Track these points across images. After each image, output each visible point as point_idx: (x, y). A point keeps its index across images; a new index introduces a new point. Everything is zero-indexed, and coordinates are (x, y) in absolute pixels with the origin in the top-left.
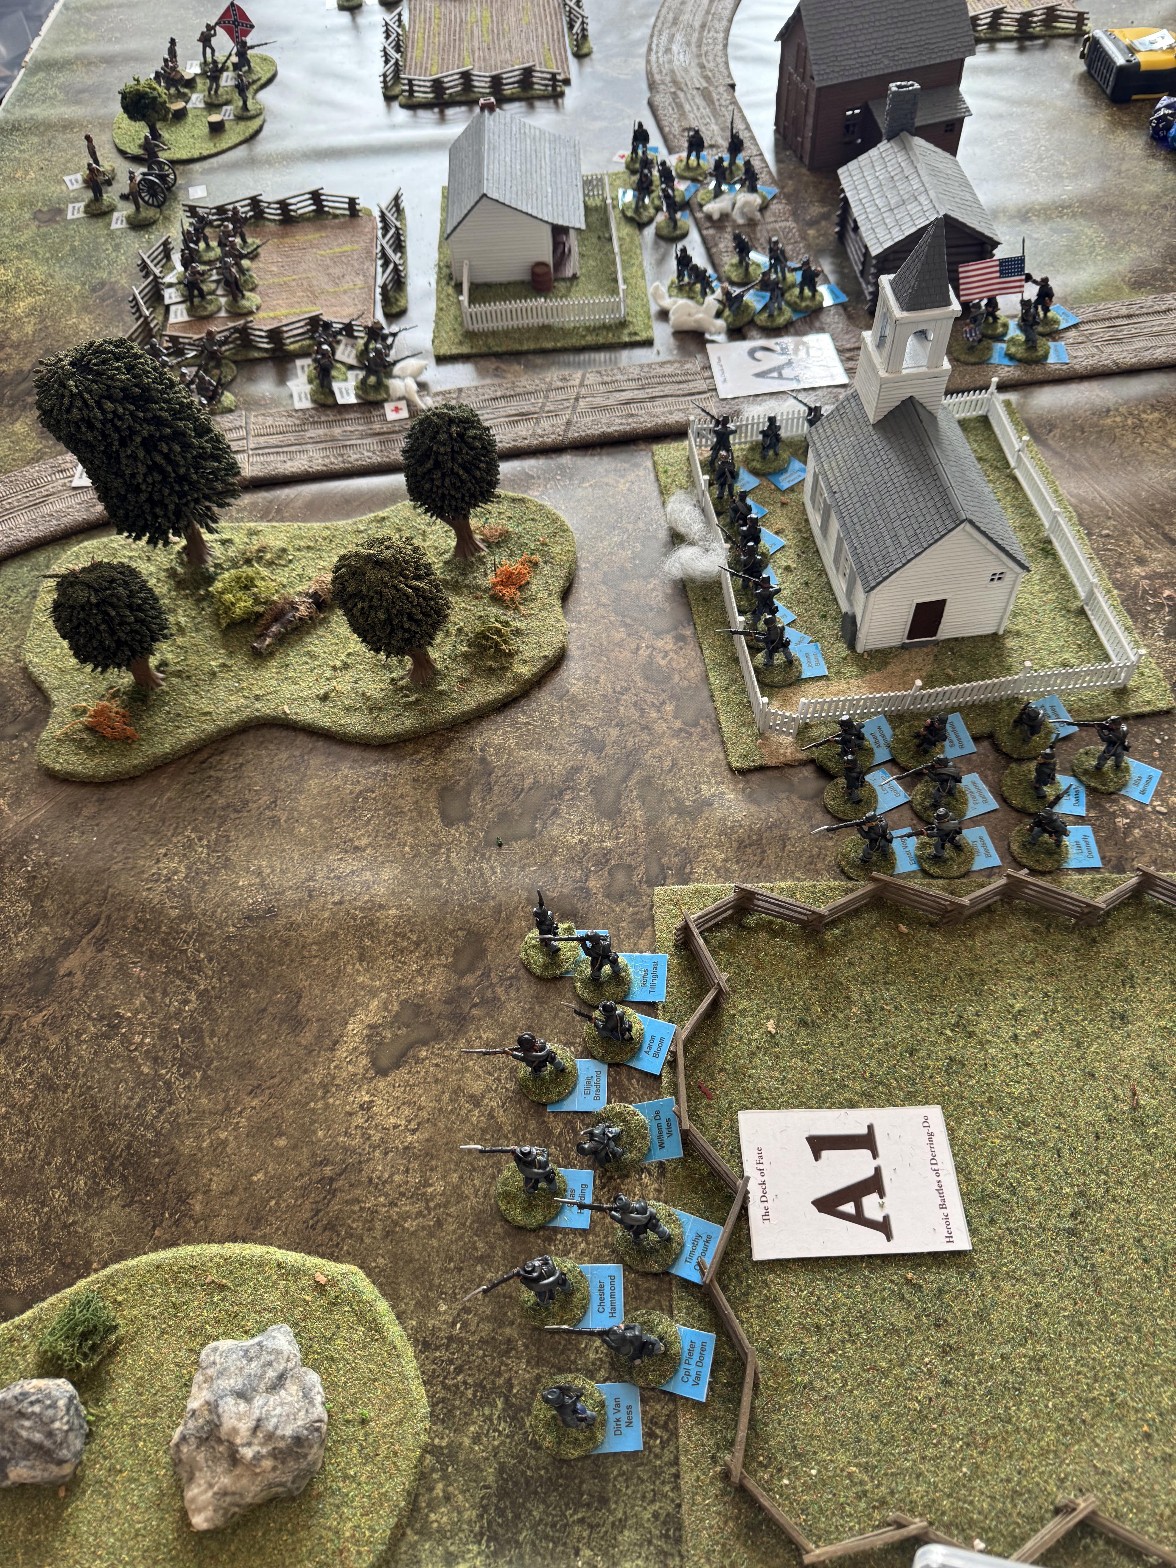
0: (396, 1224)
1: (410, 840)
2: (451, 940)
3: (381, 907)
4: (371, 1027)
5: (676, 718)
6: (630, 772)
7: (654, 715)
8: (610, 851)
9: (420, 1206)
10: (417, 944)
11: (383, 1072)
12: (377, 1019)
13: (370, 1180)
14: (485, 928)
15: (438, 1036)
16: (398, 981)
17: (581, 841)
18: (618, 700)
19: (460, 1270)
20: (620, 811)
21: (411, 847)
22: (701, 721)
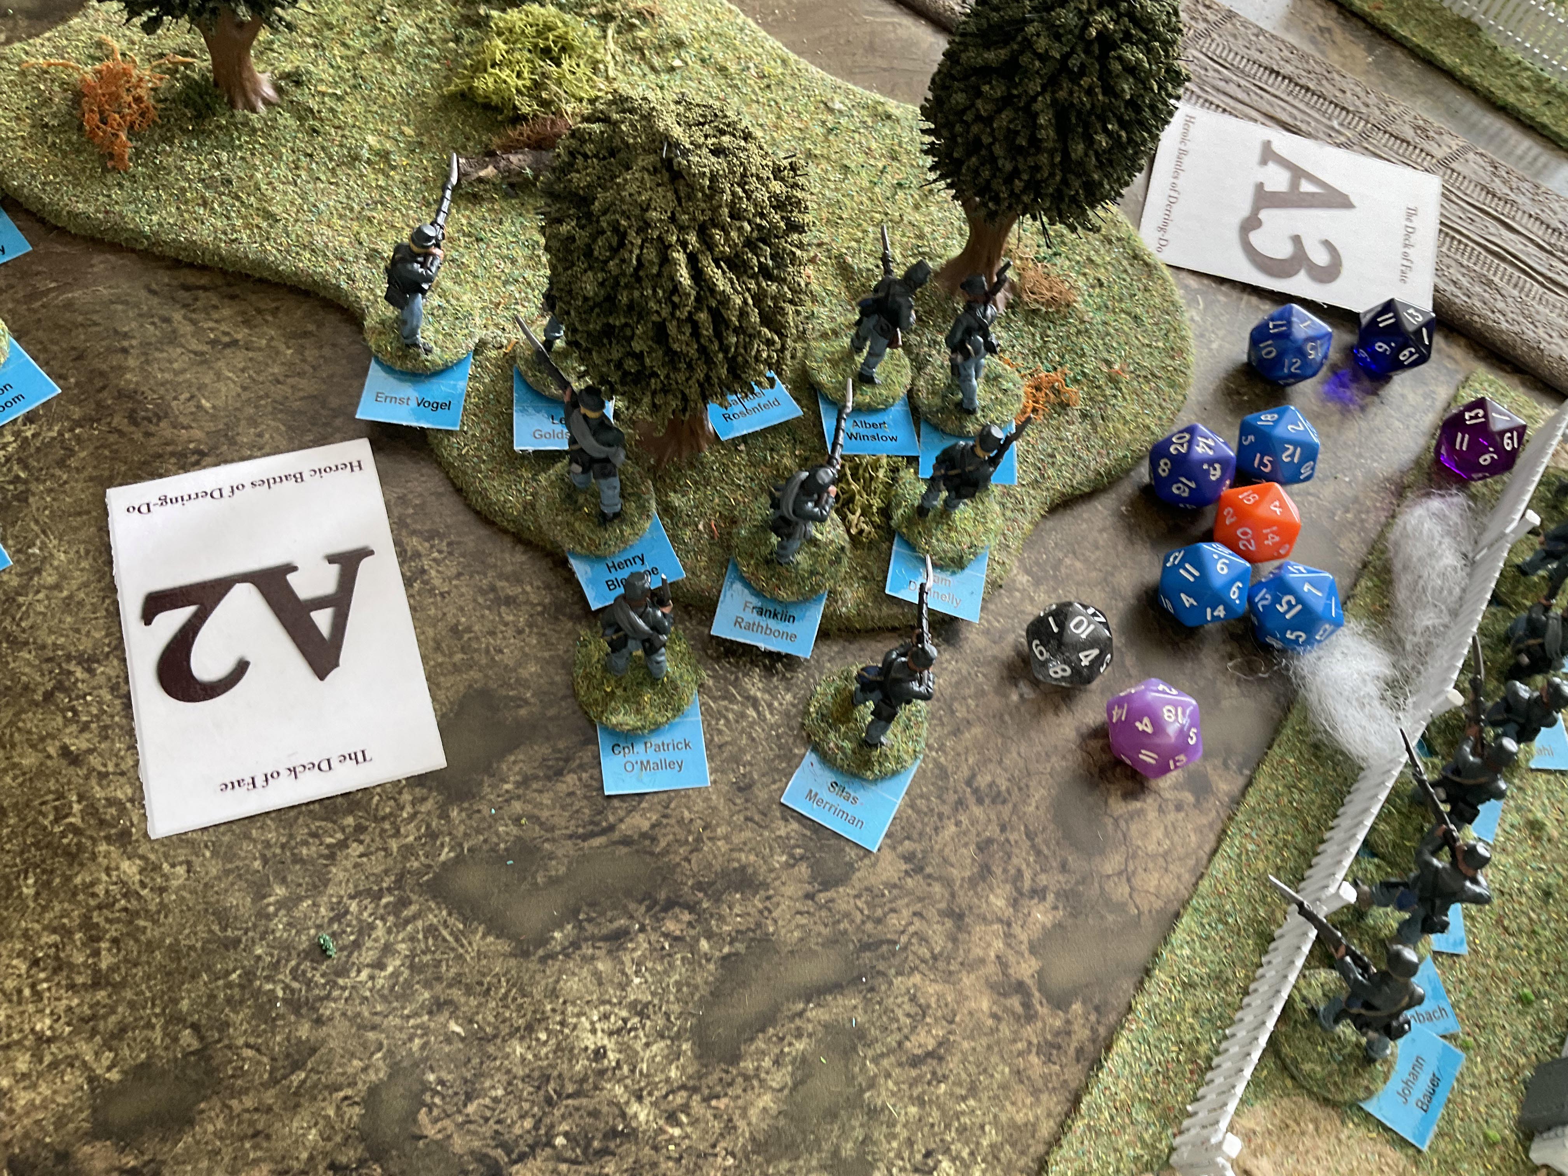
5: (1033, 949)
6: (836, 988)
7: (998, 901)
8: (631, 1135)
10: (97, 979)
14: (239, 1072)
17: (600, 1054)
18: (960, 803)
20: (735, 1058)
22: (1077, 1007)
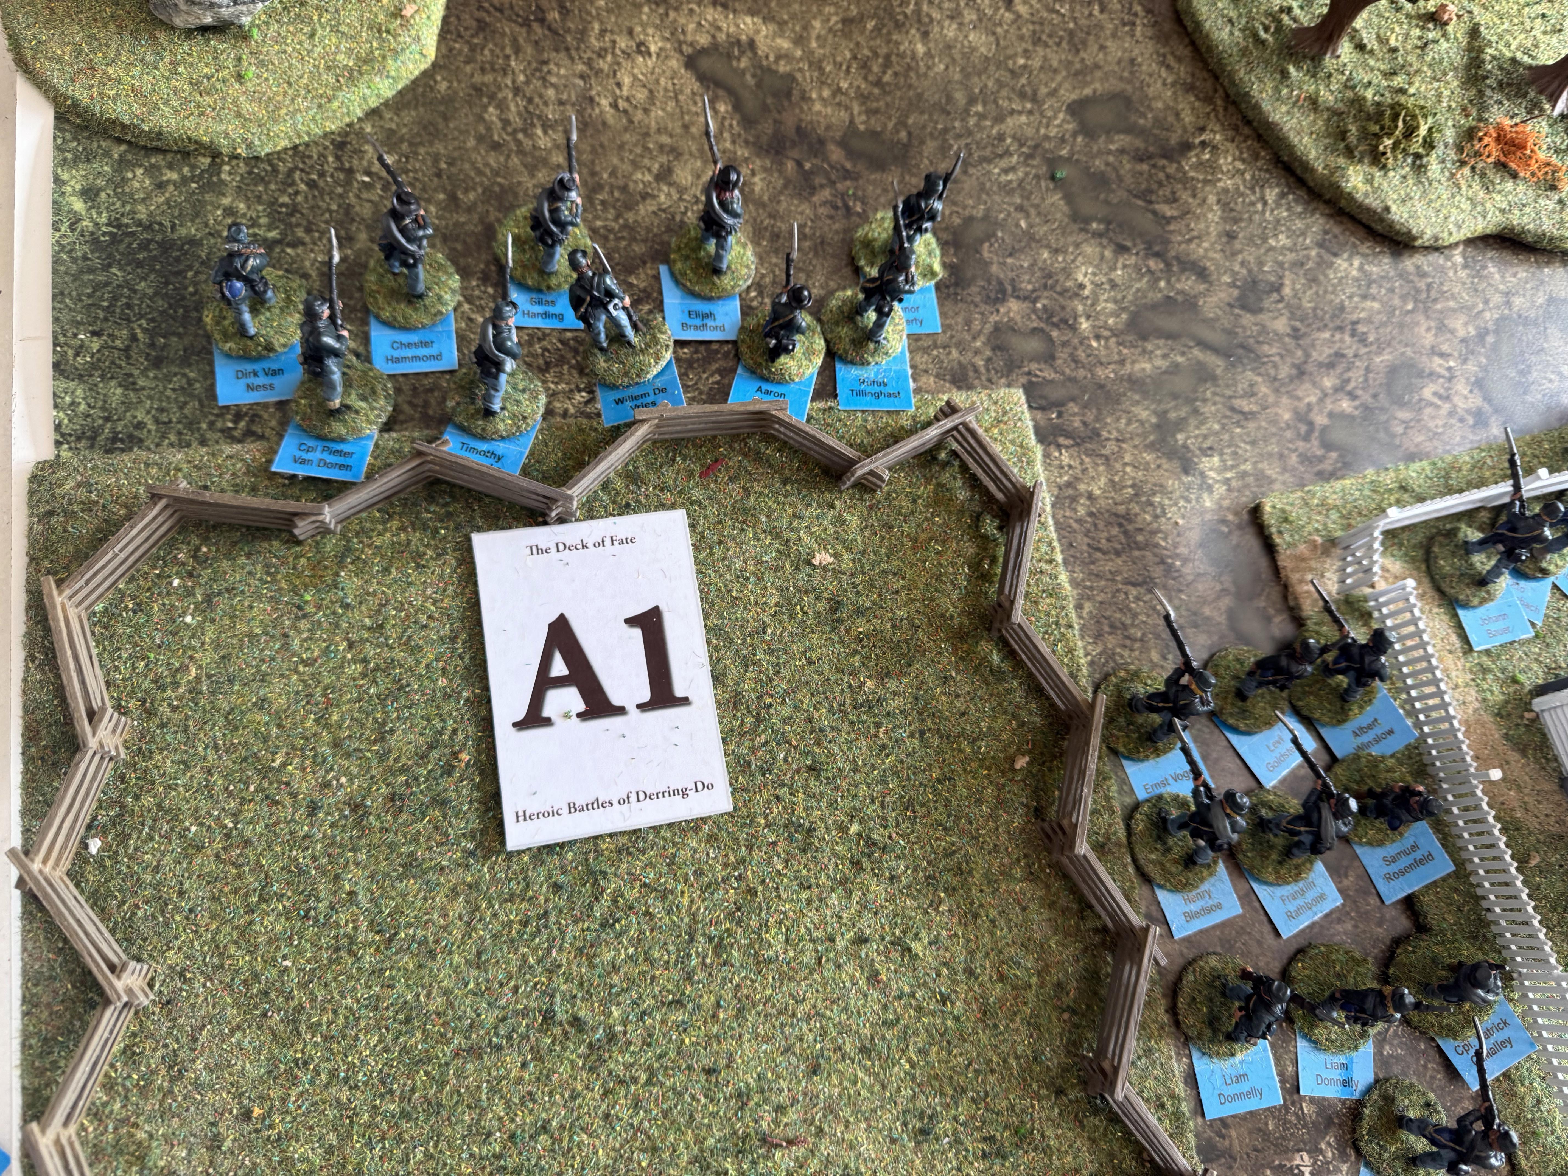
0: (492, 97)
1: (1036, 63)
2: (890, 125)
3: (925, 35)
4: (752, 44)
5: (1331, 415)
6: (1216, 351)
7: (1328, 383)
8: (1073, 328)
9: (517, 122)
10: (878, 83)
11: (690, 63)
12: (762, 48)
13: (546, 63)
15: (748, 122)
16: (821, 69)
17: (1082, 286)
18: (1340, 329)
19: (439, 175)
20: (1144, 338)
21: (1025, 67)
22: (1334, 455)
